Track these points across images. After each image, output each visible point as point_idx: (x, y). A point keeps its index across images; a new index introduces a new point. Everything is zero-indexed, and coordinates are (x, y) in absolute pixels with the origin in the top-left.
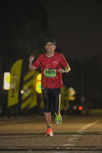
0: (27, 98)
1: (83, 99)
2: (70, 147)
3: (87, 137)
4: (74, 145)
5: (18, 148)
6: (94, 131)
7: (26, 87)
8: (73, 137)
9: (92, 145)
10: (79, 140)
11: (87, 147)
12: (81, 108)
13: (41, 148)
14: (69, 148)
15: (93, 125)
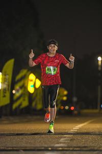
0: (19, 98)
1: (75, 99)
2: (62, 147)
3: (79, 137)
4: (66, 145)
5: (9, 148)
6: (85, 131)
7: (17, 87)
8: (65, 137)
9: (83, 146)
10: (71, 140)
11: (79, 147)
12: (72, 108)
13: (32, 148)
14: (60, 149)
15: (85, 125)
